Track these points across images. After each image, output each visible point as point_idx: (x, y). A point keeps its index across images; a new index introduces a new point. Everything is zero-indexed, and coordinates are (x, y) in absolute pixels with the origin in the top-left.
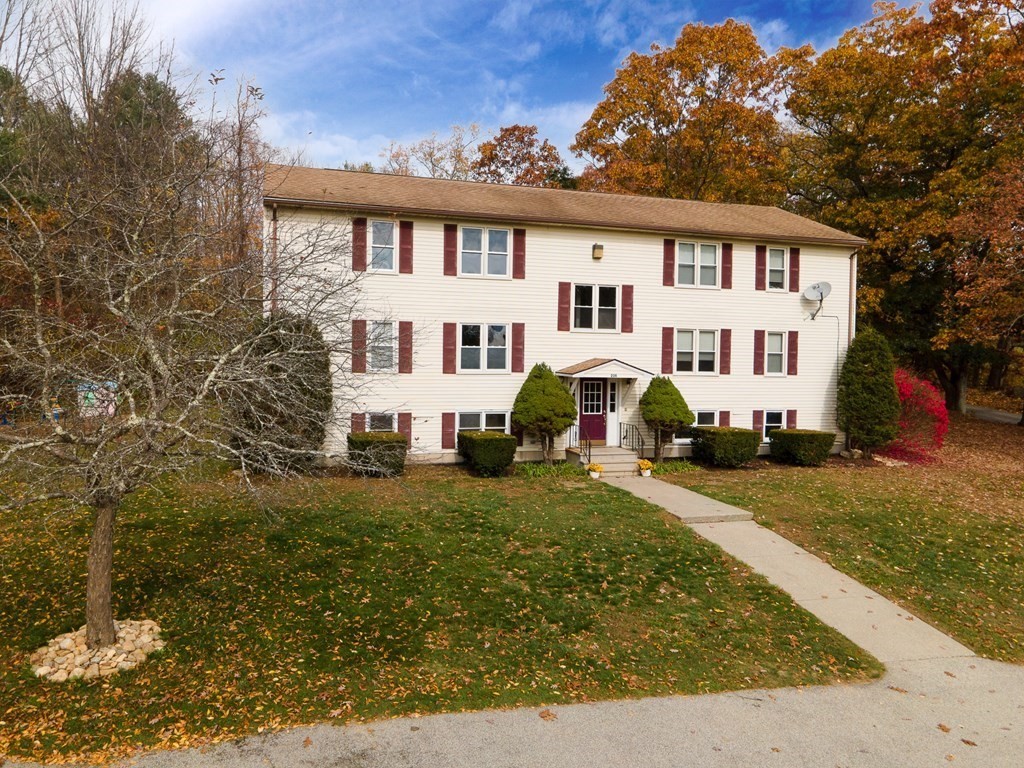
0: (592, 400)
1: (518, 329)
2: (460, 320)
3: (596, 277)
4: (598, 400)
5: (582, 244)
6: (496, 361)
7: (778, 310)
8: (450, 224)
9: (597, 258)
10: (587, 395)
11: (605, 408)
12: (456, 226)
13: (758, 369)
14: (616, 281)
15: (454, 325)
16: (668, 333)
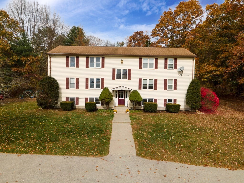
0: (121, 95)
1: (103, 79)
2: (89, 77)
3: (122, 67)
4: (123, 95)
5: (118, 60)
6: (98, 86)
7: (172, 74)
8: (87, 56)
9: (122, 63)
10: (120, 94)
11: (124, 97)
12: (88, 57)
13: (165, 88)
14: (127, 68)
15: (88, 79)
16: (140, 80)
